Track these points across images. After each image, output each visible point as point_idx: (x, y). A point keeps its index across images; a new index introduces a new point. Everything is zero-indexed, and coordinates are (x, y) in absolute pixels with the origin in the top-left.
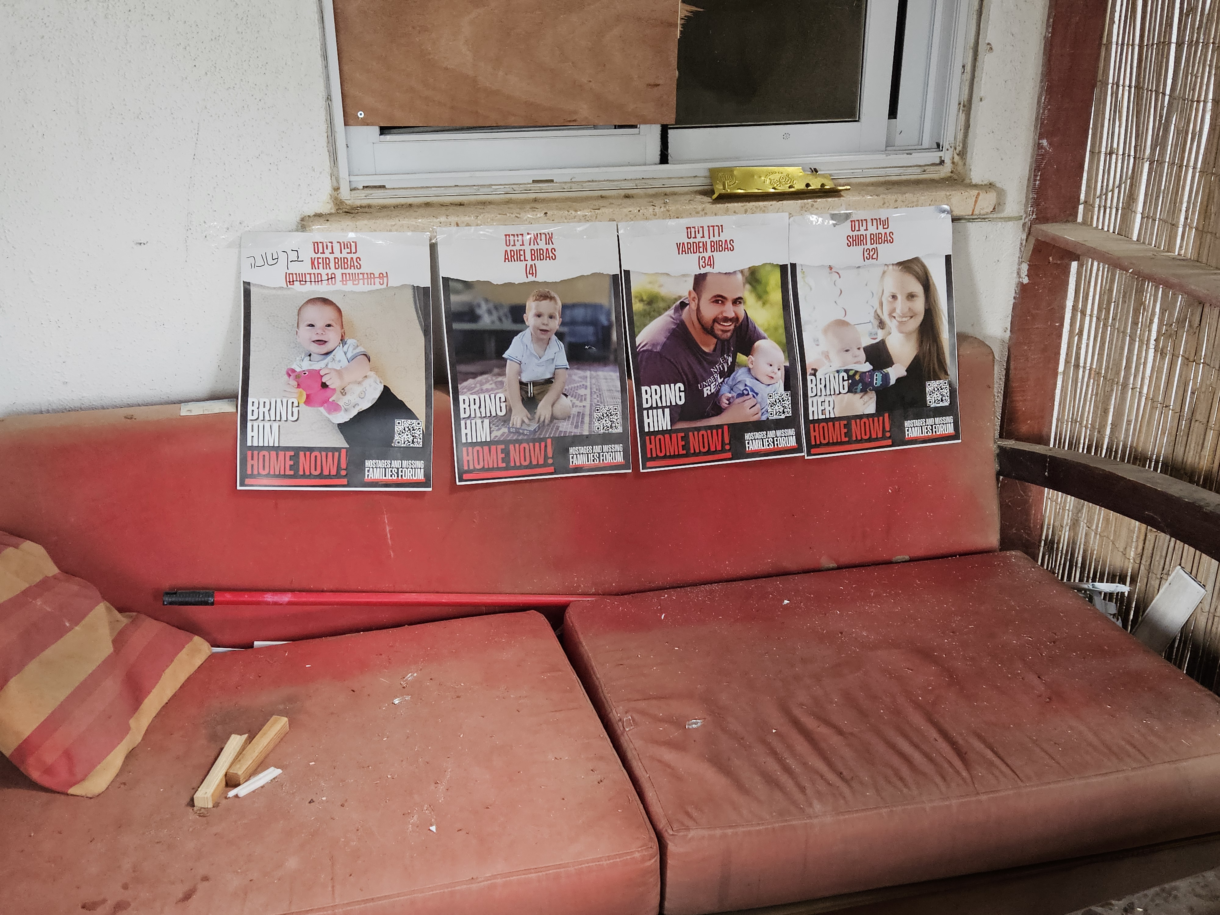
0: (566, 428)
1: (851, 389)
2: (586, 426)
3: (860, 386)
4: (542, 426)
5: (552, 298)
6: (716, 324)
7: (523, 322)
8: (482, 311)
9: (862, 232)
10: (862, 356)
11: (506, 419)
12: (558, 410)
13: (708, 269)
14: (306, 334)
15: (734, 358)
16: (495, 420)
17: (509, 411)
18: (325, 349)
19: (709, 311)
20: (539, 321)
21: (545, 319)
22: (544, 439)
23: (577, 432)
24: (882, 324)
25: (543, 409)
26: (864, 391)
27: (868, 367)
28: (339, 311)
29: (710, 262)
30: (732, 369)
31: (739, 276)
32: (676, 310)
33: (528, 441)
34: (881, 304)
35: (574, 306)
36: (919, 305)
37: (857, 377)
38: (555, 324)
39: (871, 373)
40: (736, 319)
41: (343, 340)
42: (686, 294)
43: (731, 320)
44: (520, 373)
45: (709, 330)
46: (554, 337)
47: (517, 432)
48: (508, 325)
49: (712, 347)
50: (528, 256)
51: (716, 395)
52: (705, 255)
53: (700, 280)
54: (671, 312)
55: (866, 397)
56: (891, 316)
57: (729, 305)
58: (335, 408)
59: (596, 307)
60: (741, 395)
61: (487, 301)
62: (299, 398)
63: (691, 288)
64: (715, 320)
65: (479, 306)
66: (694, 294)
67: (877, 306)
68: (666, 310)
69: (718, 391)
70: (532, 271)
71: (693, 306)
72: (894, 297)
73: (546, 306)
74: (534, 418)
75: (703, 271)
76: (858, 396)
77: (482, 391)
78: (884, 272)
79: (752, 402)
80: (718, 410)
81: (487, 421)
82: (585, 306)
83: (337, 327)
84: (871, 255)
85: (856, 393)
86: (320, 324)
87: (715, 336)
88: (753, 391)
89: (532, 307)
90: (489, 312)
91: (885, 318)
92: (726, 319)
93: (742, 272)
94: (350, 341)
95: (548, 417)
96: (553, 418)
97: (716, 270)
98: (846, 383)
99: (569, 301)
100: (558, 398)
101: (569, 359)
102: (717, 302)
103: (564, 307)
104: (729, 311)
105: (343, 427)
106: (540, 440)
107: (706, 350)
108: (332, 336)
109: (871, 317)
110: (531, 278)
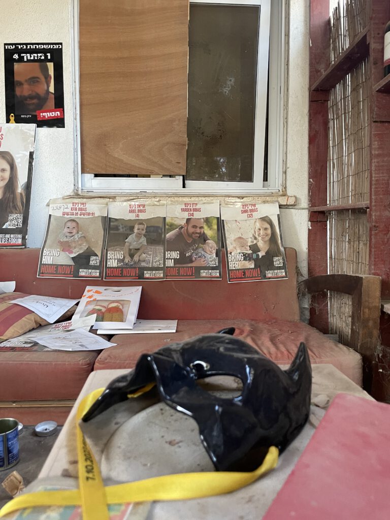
0: (143, 264)
1: (245, 259)
2: (151, 264)
3: (248, 258)
4: (135, 263)
5: (143, 224)
6: (193, 235)
7: (133, 231)
8: (120, 228)
9: (247, 208)
10: (248, 248)
11: (123, 261)
12: (141, 258)
13: (191, 217)
14: (66, 230)
15: (198, 245)
16: (119, 261)
17: (124, 257)
18: (71, 235)
19: (191, 230)
20: (138, 231)
21: (140, 230)
22: (136, 268)
23: (148, 266)
24: (255, 238)
25: (136, 258)
26: (250, 260)
27: (250, 252)
28: (77, 223)
29: (192, 215)
30: (197, 248)
31: (202, 220)
32: (179, 229)
33: (130, 268)
34: (255, 232)
35: (150, 227)
36: (269, 231)
37: (247, 255)
38: (144, 232)
39: (252, 254)
40: (200, 233)
41: (78, 233)
42: (183, 224)
43: (198, 233)
44: (130, 246)
45: (190, 235)
46: (143, 236)
47: (127, 264)
48: (128, 232)
49: (191, 241)
50: (137, 212)
51: (191, 256)
52: (191, 213)
53: (188, 220)
54: (177, 229)
55: (250, 262)
56: (259, 235)
57: (198, 229)
58: (71, 252)
59: (158, 227)
60: (200, 257)
61: (122, 225)
62: (60, 249)
63: (185, 222)
64: (193, 233)
65: (120, 226)
66: (186, 224)
67: (253, 233)
68: (176, 229)
69: (191, 255)
70: (138, 216)
71: (186, 228)
72: (260, 229)
73: (141, 226)
74: (132, 260)
75: (190, 217)
76: (247, 262)
77: (116, 251)
78: (255, 222)
79: (204, 259)
80: (192, 261)
81: (116, 260)
82: (154, 227)
83: (76, 228)
84: (250, 216)
85: (246, 260)
86: (71, 227)
87: (192, 238)
88: (204, 256)
89: (136, 227)
90: (123, 228)
91: (257, 236)
92: (197, 233)
93: (203, 218)
94: (80, 233)
95: (137, 260)
96: (139, 260)
97: (194, 217)
98: (243, 257)
99: (149, 225)
100: (141, 254)
101: (147, 243)
102: (194, 227)
103: (147, 227)
104: (198, 230)
105: (73, 258)
106: (134, 268)
107: (189, 242)
108: (74, 231)
109: (251, 236)
110: (137, 218)
